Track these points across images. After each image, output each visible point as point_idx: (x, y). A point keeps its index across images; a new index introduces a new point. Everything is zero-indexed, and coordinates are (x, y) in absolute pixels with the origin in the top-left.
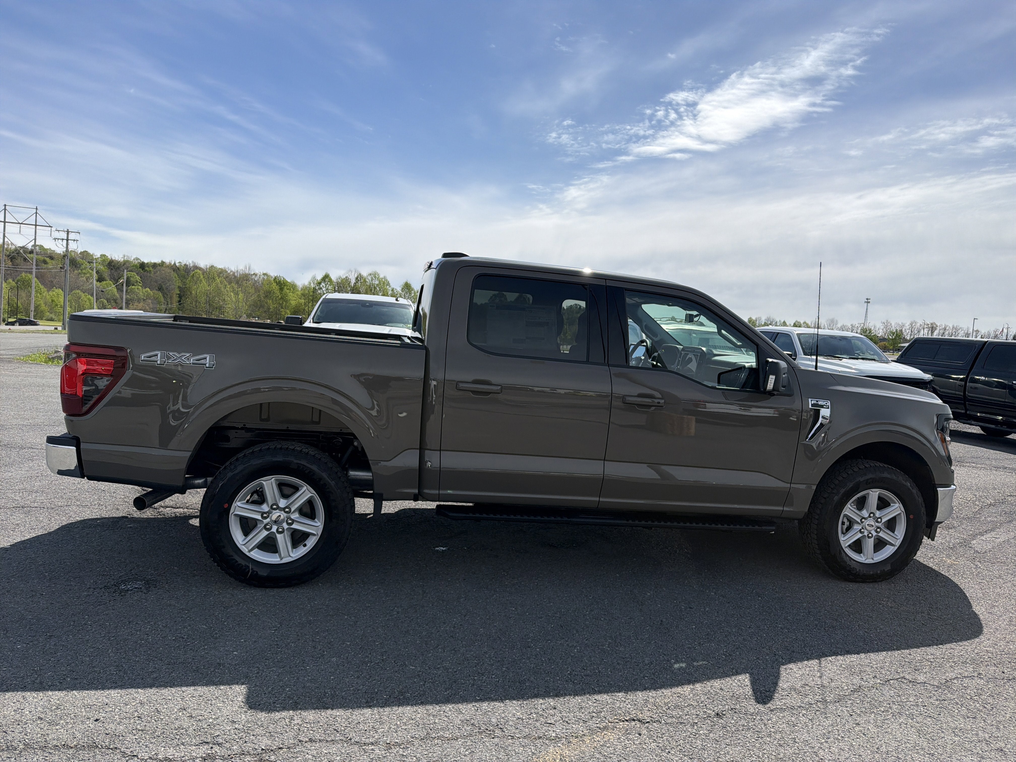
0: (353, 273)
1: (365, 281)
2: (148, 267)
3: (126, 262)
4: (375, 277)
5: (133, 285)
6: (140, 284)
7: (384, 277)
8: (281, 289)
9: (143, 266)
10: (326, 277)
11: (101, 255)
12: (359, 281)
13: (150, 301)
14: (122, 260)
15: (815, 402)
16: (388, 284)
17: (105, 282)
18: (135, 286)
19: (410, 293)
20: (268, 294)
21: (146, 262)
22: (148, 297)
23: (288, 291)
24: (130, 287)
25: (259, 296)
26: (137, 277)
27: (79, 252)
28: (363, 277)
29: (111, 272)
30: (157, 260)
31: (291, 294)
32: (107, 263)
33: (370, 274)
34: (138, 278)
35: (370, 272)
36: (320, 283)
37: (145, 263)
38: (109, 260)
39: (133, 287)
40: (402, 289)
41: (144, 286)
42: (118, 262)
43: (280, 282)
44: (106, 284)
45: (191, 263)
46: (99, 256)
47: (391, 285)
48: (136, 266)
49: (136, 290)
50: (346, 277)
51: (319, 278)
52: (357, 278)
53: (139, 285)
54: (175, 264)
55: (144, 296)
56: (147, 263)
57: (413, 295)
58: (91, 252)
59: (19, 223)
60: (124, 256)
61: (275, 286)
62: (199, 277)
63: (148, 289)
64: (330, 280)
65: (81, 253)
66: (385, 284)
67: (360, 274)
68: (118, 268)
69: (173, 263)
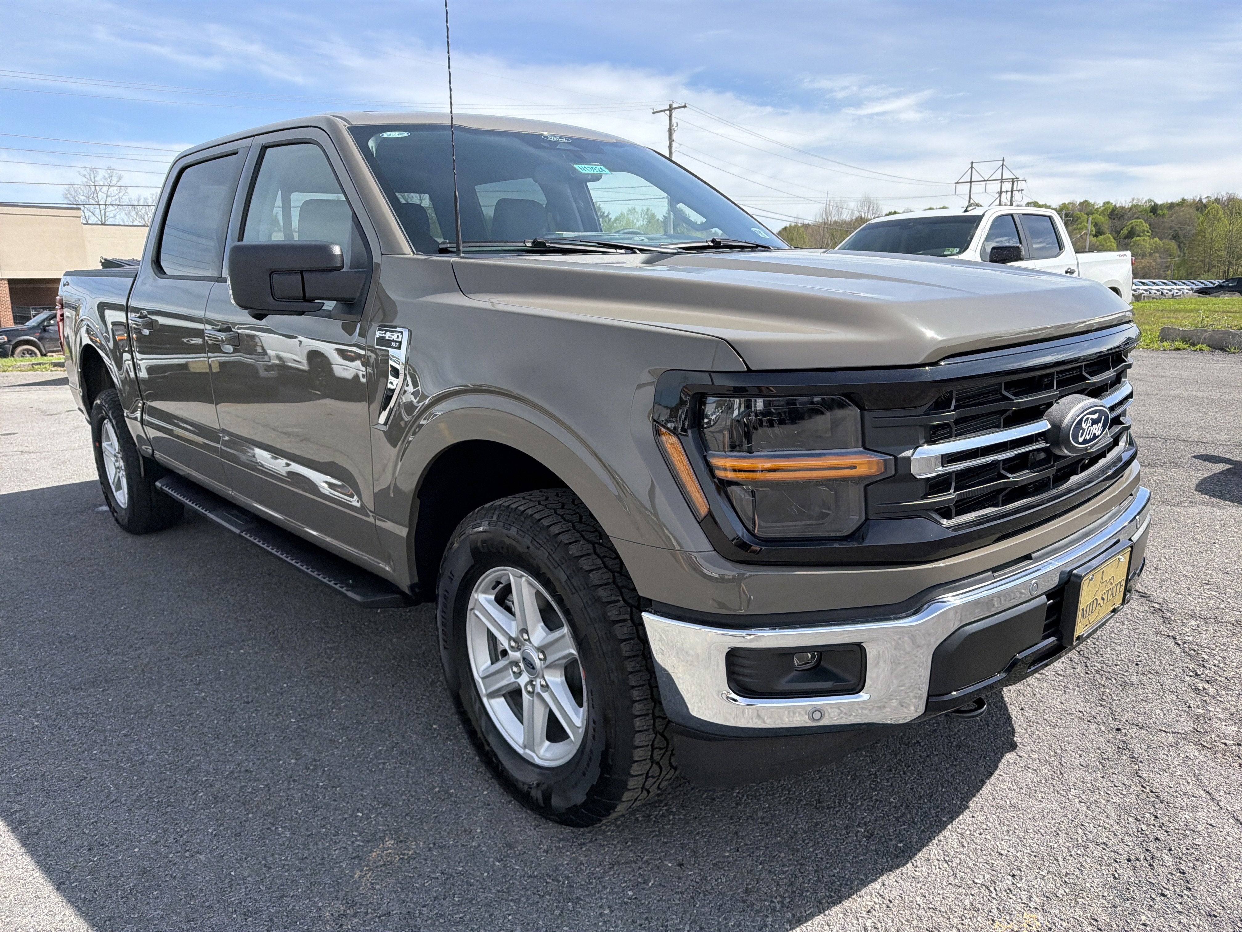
2: (1162, 209)
3: (1134, 207)
5: (1139, 236)
6: (1148, 234)
9: (1155, 209)
11: (1104, 203)
13: (1157, 255)
14: (1130, 205)
17: (1102, 237)
18: (1140, 236)
21: (1159, 202)
22: (1156, 250)
24: (1134, 239)
26: (1144, 224)
27: (1078, 203)
29: (1112, 222)
30: (1176, 199)
32: (1109, 211)
34: (1146, 226)
37: (1157, 205)
38: (1111, 208)
39: (1138, 238)
41: (1153, 236)
42: (1123, 208)
44: (1104, 239)
45: (1224, 195)
46: (1102, 205)
48: (1145, 210)
49: (1142, 243)
53: (1146, 236)
54: (1200, 200)
55: (1151, 249)
56: (1161, 205)
58: (1092, 201)
59: (985, 181)
60: (1133, 200)
62: (1218, 213)
63: (1157, 239)
65: (1081, 204)
68: (1122, 216)
69: (1198, 199)
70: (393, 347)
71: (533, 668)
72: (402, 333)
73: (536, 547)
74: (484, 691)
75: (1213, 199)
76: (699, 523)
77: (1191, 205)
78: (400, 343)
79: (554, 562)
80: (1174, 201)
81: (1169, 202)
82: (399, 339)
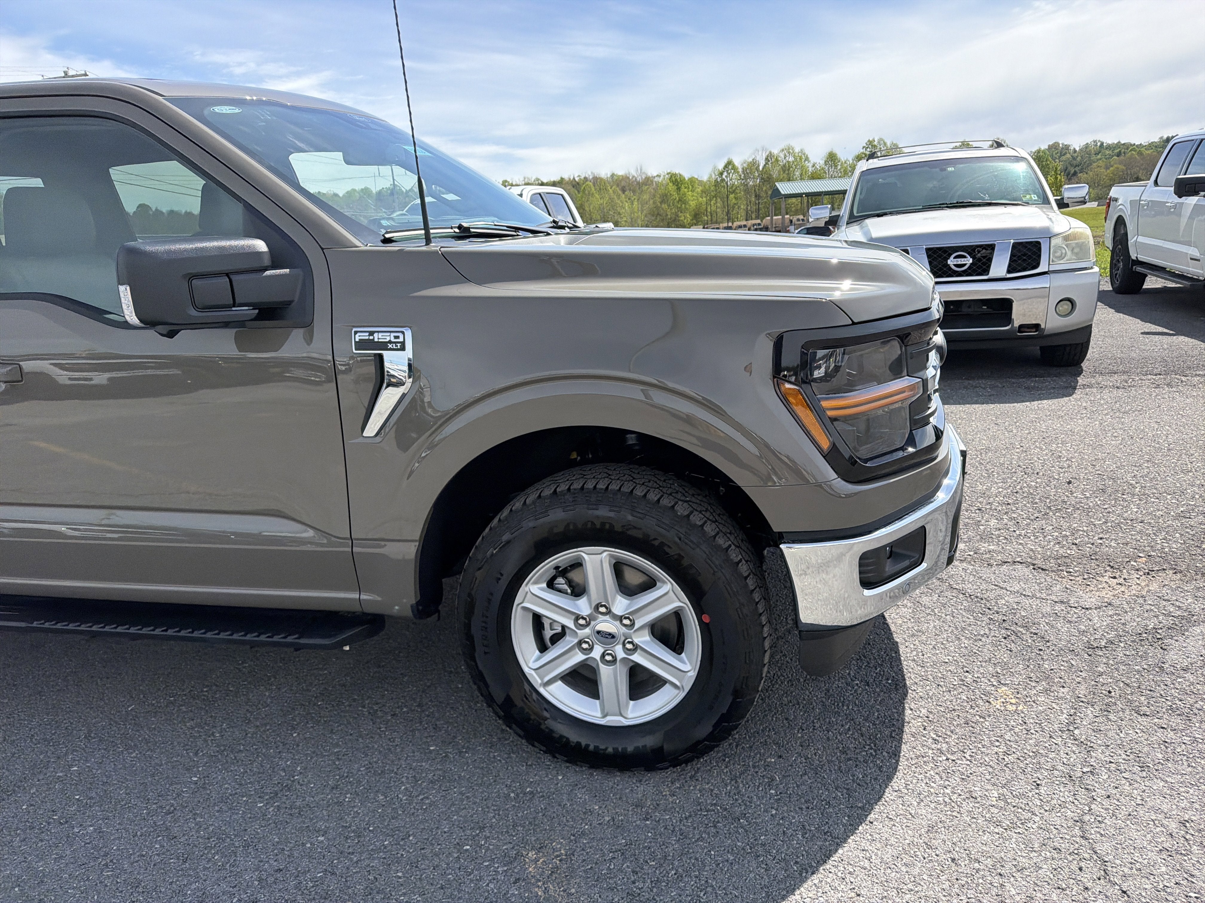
0: (760, 153)
1: (777, 160)
4: (789, 153)
7: (801, 150)
8: (679, 189)
10: (729, 164)
12: (769, 161)
15: (365, 336)
16: (807, 159)
19: (836, 166)
20: (665, 198)
23: (686, 190)
25: (654, 203)
28: (774, 156)
31: (690, 193)
33: (783, 150)
35: (782, 146)
36: (721, 174)
40: (825, 162)
43: (676, 180)
45: (590, 174)
47: (810, 159)
50: (753, 160)
51: (721, 167)
52: (767, 159)
54: (574, 179)
57: (839, 167)
61: (671, 187)
64: (734, 168)
66: (803, 160)
67: (770, 153)
69: (572, 179)
70: (391, 349)
71: (613, 637)
72: (403, 333)
73: (640, 518)
74: (540, 681)
75: (582, 177)
76: (824, 457)
77: (567, 183)
78: (403, 344)
79: (664, 526)
80: (555, 180)
81: (552, 180)
82: (401, 340)
